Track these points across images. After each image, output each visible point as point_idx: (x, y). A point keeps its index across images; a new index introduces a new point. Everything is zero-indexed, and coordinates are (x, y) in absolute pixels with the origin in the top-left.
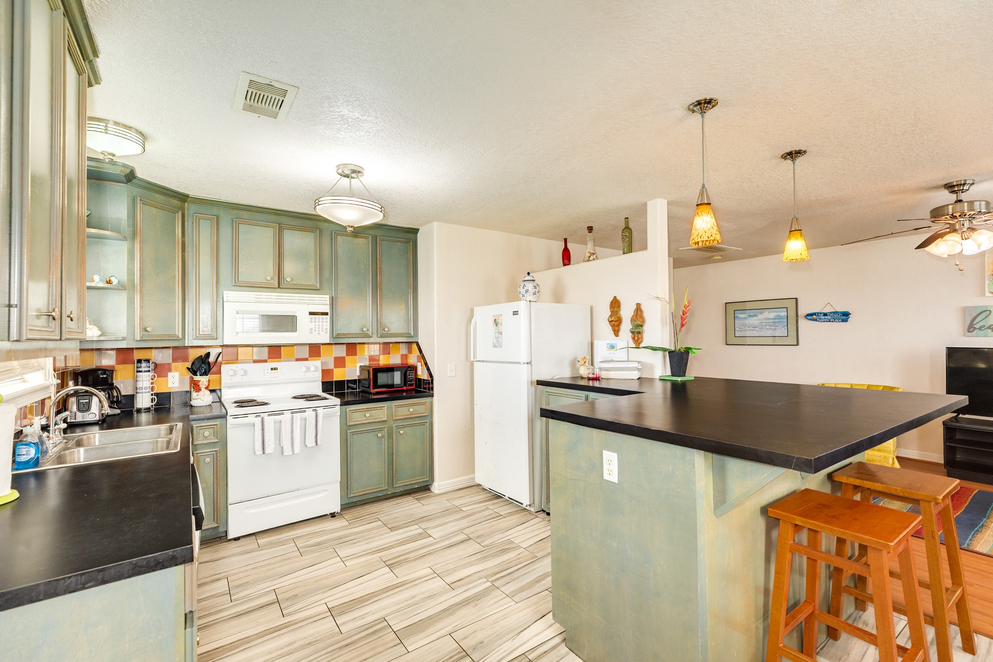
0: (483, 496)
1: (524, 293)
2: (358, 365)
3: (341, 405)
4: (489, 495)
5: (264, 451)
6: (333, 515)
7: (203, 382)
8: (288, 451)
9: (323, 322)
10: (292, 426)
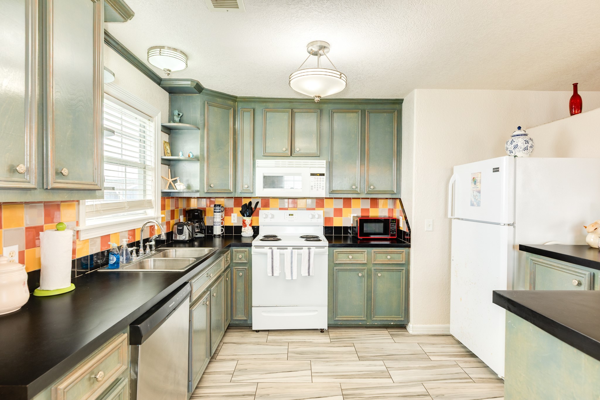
0: (456, 349)
1: (512, 149)
2: (352, 215)
3: (329, 247)
4: (462, 350)
5: (273, 274)
6: (322, 331)
7: (248, 221)
8: (288, 277)
9: (320, 181)
10: (292, 259)
